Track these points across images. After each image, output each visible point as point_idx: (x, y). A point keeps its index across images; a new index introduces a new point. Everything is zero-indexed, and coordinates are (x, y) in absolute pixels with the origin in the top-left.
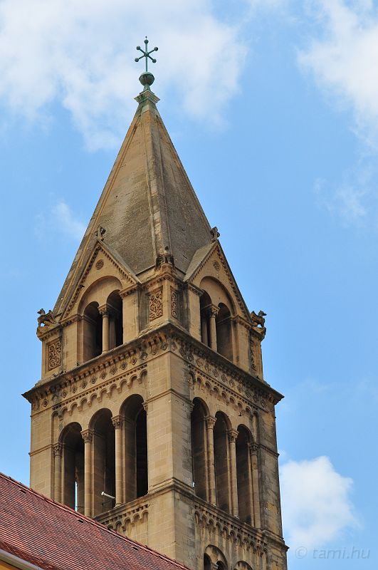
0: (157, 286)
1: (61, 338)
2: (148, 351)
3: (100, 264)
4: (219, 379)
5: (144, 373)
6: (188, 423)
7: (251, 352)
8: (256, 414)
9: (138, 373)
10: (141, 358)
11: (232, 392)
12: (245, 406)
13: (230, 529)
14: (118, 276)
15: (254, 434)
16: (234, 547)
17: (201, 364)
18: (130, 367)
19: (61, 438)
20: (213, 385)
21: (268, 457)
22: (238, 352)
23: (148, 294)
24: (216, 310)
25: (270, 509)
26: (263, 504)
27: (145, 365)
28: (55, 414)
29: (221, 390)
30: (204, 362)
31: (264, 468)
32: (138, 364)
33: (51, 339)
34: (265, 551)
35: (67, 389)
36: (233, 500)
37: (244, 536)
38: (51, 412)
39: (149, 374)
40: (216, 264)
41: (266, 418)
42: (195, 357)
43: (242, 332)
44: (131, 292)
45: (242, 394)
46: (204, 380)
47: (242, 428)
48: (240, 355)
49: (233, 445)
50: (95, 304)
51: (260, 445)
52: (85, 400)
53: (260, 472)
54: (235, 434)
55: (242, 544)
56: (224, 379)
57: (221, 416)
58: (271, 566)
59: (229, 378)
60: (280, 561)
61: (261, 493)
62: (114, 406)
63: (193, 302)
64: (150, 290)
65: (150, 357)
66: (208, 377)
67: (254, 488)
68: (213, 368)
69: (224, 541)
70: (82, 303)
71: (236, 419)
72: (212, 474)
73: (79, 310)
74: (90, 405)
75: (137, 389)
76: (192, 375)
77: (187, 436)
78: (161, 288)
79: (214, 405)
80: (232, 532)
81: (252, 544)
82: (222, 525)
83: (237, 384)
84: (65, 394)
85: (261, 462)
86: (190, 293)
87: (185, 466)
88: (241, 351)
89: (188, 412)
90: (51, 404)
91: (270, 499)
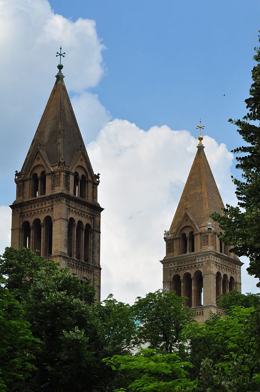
0: (58, 174)
1: (23, 184)
2: (54, 200)
3: (38, 159)
4: (79, 208)
5: (52, 208)
6: (67, 229)
7: (93, 191)
8: (93, 218)
9: (50, 208)
10: (52, 202)
11: (84, 212)
12: (89, 216)
13: (80, 266)
14: (45, 165)
15: (92, 226)
16: (81, 272)
17: (73, 204)
18: (47, 205)
19: (23, 225)
20: (77, 211)
21: (97, 234)
22: (88, 194)
23: (55, 176)
24: (80, 178)
25: (96, 255)
26: (93, 253)
27: (52, 205)
28: (20, 216)
29: (80, 212)
30: (74, 203)
31: (95, 239)
32: (50, 204)
33: (20, 184)
34: (93, 272)
35: (25, 207)
36: (82, 254)
37: (85, 268)
38: (19, 215)
39: (54, 209)
40: (81, 160)
41: (97, 219)
42: (71, 202)
43: (90, 185)
44: (49, 174)
45: (88, 211)
46: (74, 210)
47: (88, 225)
48: (89, 195)
49: (84, 232)
50: (36, 174)
51: (94, 230)
52: (31, 213)
53: (93, 241)
54: (85, 228)
55: (84, 271)
56: (82, 207)
57: (80, 222)
58: (94, 277)
59: (83, 207)
60: (98, 274)
61: (93, 249)
62: (42, 218)
63: (72, 178)
64: (56, 174)
65: (54, 203)
66: (75, 208)
67: (90, 247)
68: (78, 204)
69: (78, 271)
70: (31, 173)
71: (85, 221)
72: (75, 246)
73: (30, 176)
74: (33, 216)
75: (50, 214)
76: (69, 209)
77: (66, 234)
78: (60, 175)
79: (77, 218)
80: (81, 267)
81: (88, 270)
82: (77, 265)
83: (86, 208)
84: (24, 209)
85: (94, 237)
86: (71, 175)
87: (65, 246)
88: (89, 193)
89: (67, 225)
90: (19, 212)
91: (96, 251)
